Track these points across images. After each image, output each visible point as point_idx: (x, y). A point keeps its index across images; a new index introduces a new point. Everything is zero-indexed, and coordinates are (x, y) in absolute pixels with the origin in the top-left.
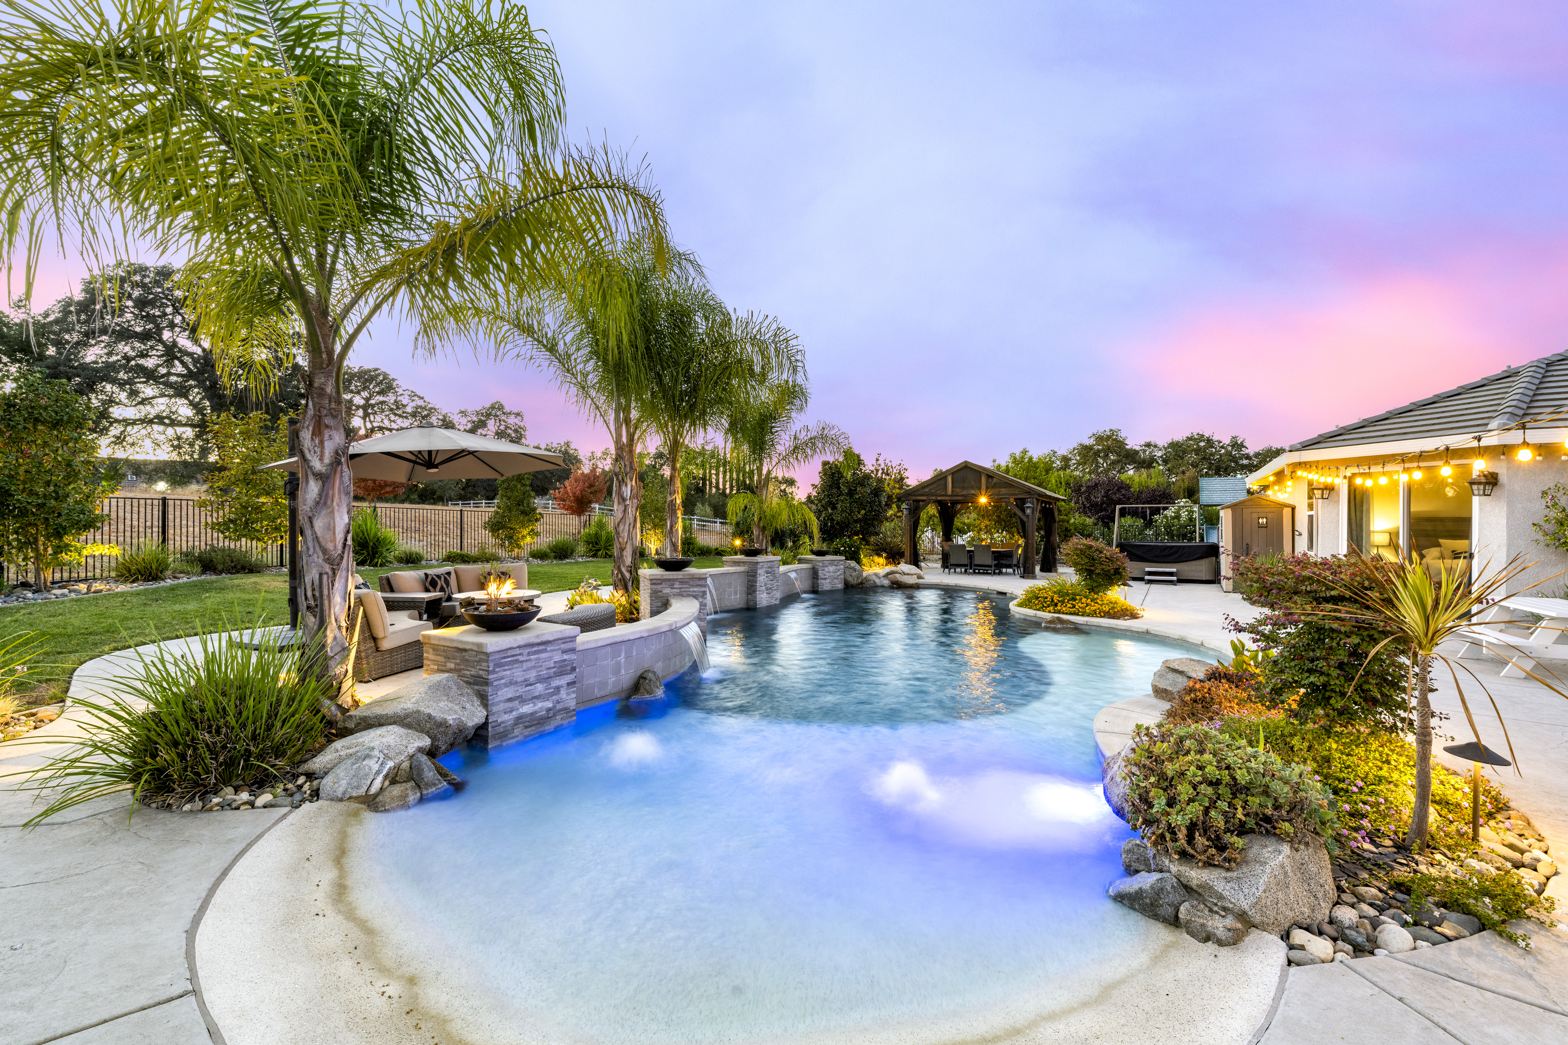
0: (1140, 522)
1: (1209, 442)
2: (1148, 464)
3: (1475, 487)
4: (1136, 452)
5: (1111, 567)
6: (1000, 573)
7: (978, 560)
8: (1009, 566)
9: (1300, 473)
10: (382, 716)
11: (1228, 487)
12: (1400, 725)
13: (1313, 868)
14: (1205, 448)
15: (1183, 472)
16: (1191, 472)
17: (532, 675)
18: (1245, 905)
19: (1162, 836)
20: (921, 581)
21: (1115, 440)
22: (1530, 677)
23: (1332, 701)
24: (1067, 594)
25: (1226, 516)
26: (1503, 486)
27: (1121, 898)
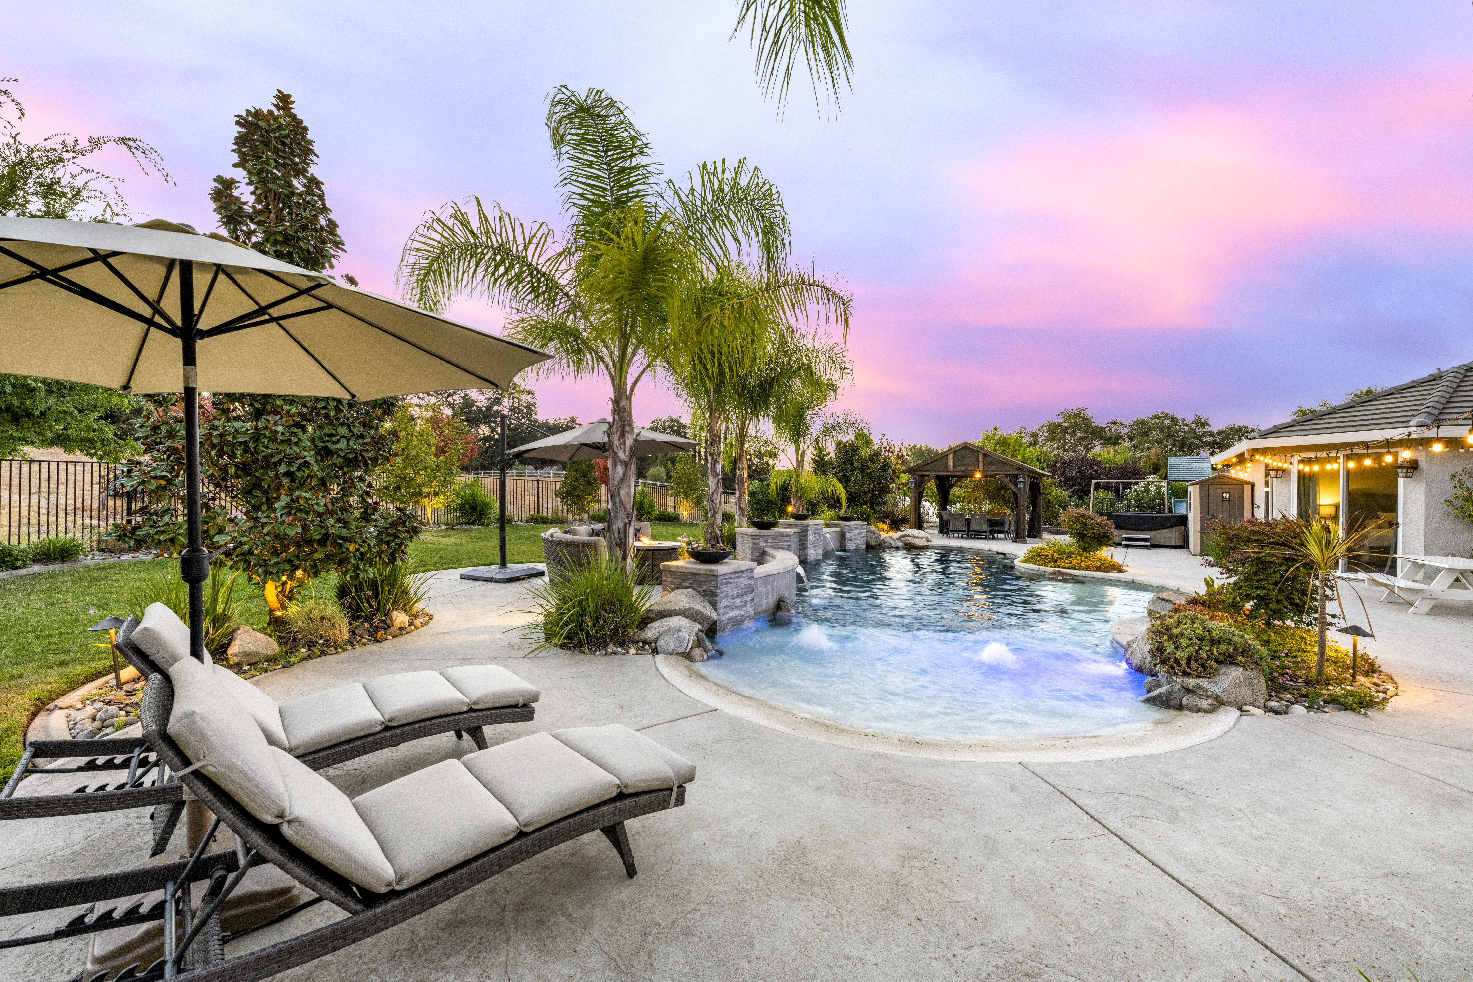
0: (1112, 496)
1: (1173, 419)
2: (1114, 441)
3: (1399, 471)
4: (1102, 430)
5: (1100, 531)
6: (993, 539)
7: (974, 527)
8: (1002, 532)
9: (1257, 457)
10: (672, 610)
11: (1194, 465)
12: (1313, 622)
13: (1255, 681)
14: (1169, 426)
15: (1149, 449)
16: (1156, 449)
17: (735, 592)
18: (1218, 692)
19: (1173, 668)
20: (929, 543)
21: (1083, 418)
22: (1429, 614)
23: (1271, 605)
24: (1065, 553)
25: (1194, 492)
26: (1422, 470)
27: (1147, 701)
